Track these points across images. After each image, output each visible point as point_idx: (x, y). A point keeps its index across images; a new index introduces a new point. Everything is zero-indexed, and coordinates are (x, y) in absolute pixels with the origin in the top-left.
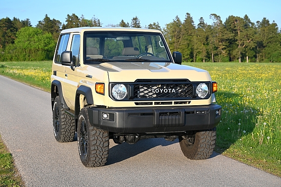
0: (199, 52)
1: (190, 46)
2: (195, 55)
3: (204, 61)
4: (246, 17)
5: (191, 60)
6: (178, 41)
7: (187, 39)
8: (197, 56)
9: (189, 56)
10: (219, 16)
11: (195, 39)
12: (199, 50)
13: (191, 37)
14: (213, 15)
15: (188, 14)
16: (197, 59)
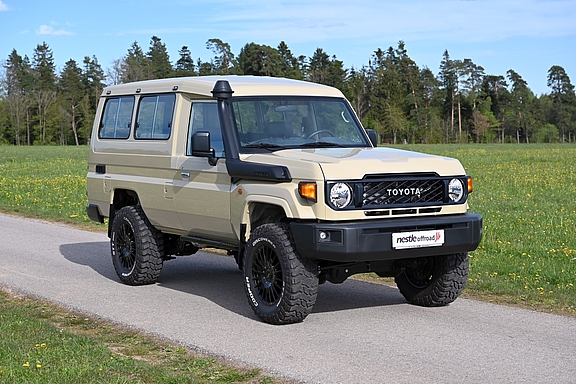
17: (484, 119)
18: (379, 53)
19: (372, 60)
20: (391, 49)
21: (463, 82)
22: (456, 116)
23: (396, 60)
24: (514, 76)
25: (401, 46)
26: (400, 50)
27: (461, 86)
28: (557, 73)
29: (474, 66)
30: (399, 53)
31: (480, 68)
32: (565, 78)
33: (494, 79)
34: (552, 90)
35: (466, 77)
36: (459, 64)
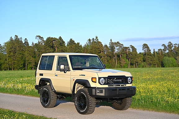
0: (30, 63)
1: (23, 58)
2: (26, 64)
3: (33, 69)
4: (60, 38)
5: (24, 68)
6: (15, 55)
7: (21, 54)
8: (28, 66)
9: (22, 66)
10: (42, 37)
11: (26, 53)
12: (30, 61)
13: (24, 52)
14: (38, 36)
15: (16, 36)
16: (28, 68)
17: (124, 61)
18: (90, 40)
19: (87, 42)
20: (93, 39)
21: (117, 49)
22: (115, 60)
23: (95, 42)
24: (132, 47)
25: (97, 38)
26: (96, 39)
27: (116, 50)
28: (145, 46)
29: (120, 44)
30: (96, 40)
31: (122, 44)
32: (148, 47)
33: (126, 48)
34: (143, 51)
35: (118, 47)
36: (115, 43)
